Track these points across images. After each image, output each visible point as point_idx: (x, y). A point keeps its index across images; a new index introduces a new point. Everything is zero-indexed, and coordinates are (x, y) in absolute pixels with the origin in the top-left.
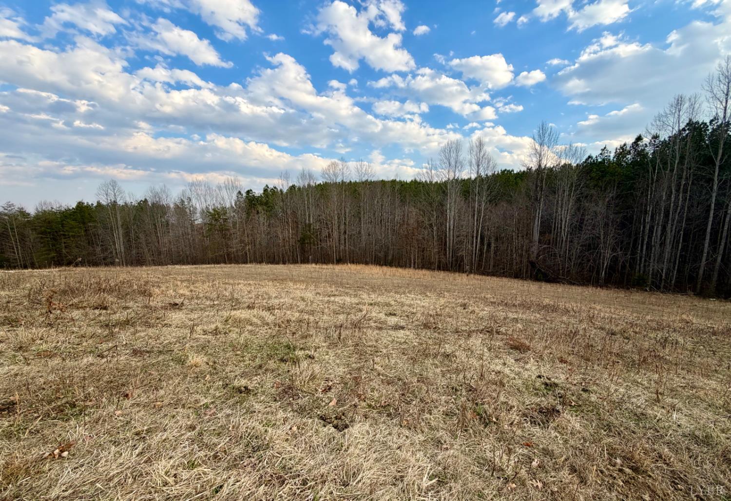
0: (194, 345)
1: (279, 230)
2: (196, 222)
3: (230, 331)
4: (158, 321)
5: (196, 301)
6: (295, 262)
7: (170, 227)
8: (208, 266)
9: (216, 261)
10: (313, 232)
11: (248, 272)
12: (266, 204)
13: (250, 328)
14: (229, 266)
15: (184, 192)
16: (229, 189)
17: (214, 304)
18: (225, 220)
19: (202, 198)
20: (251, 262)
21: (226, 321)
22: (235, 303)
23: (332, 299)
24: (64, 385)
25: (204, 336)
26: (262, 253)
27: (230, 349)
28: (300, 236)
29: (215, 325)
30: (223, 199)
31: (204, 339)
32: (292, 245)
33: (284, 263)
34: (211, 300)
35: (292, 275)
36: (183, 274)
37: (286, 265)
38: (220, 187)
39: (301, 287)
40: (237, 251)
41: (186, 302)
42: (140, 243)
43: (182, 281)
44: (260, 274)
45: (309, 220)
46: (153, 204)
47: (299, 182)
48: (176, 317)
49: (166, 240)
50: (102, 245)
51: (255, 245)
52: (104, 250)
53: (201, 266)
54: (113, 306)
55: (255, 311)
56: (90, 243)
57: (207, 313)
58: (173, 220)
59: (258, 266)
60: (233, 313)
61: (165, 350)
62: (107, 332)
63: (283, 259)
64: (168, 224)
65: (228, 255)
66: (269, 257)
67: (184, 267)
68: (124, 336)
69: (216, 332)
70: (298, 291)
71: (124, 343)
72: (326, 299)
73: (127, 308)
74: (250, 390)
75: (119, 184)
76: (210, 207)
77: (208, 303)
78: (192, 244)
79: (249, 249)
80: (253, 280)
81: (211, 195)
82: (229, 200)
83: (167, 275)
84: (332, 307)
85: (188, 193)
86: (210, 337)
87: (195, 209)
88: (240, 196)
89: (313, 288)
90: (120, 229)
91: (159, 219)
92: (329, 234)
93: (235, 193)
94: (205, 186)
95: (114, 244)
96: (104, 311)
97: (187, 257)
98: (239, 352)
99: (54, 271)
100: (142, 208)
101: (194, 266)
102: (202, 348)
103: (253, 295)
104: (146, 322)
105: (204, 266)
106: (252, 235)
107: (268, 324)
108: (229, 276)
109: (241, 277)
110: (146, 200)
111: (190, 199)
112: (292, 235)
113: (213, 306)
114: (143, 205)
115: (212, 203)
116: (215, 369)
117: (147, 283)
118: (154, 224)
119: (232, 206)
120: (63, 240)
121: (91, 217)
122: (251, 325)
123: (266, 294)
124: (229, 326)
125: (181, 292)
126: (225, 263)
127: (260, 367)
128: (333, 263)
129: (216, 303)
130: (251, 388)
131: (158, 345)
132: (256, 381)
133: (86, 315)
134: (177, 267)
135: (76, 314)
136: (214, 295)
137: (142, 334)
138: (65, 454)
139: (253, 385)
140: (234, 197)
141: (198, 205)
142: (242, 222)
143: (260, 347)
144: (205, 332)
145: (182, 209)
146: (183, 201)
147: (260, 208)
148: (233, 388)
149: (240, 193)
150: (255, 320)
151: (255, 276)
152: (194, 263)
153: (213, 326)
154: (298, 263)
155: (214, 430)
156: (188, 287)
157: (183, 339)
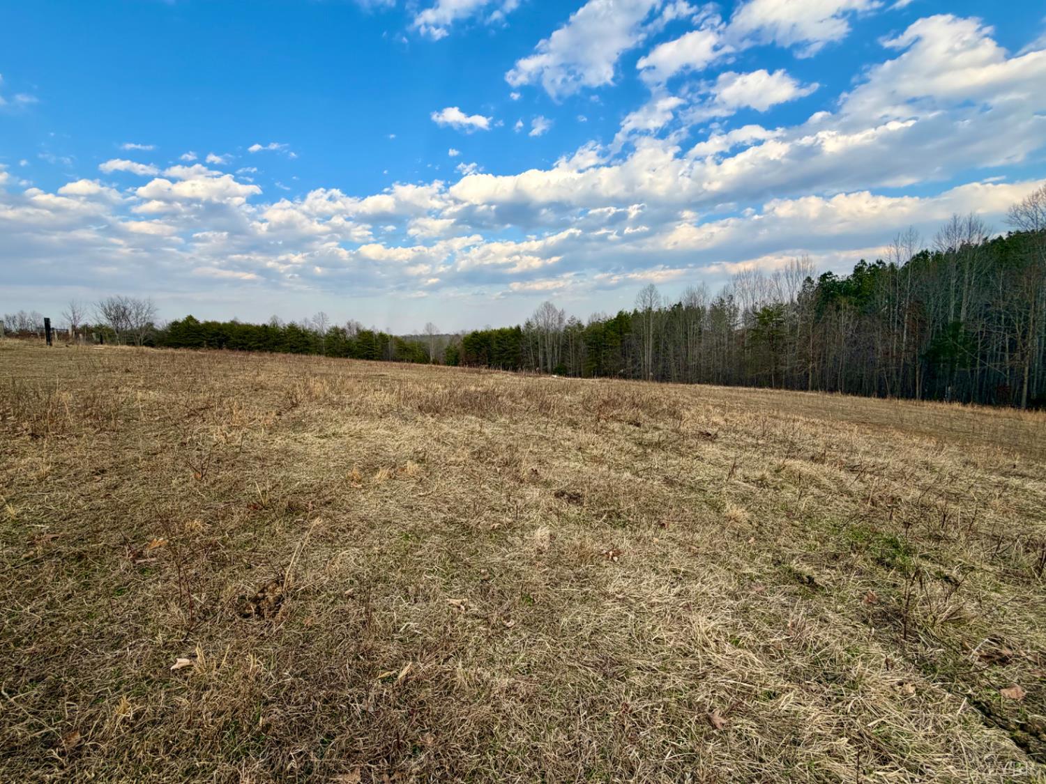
0: (732, 492)
1: (878, 336)
2: (737, 328)
3: (783, 488)
4: (689, 451)
5: (733, 434)
6: (907, 394)
7: (702, 336)
8: (747, 389)
9: (757, 383)
10: (965, 339)
11: (810, 404)
12: (857, 292)
13: (816, 491)
14: (778, 391)
15: (726, 288)
16: (792, 276)
17: (757, 444)
18: (779, 323)
19: (749, 294)
20: (815, 388)
21: (777, 471)
22: (792, 450)
23: (1016, 481)
24: (610, 493)
25: (744, 484)
26: (836, 376)
27: (784, 513)
28: (926, 346)
29: (761, 473)
30: (780, 292)
31: (744, 487)
32: (905, 364)
33: (882, 395)
34: (754, 437)
35: (902, 420)
36: (715, 397)
37: (887, 400)
38: (779, 274)
39: (925, 444)
40: (792, 371)
41: (721, 434)
42: (668, 355)
43: (715, 406)
44: (832, 409)
45: (957, 316)
46: (687, 308)
47: (940, 244)
48: (709, 450)
49: (696, 352)
50: (633, 357)
51: (824, 362)
52: (634, 362)
53: (736, 388)
54: (646, 425)
55: (827, 468)
56: (624, 354)
57: (748, 454)
58: (707, 326)
59: (828, 396)
60: (789, 462)
61: (697, 488)
62: (640, 451)
63: (880, 387)
64: (700, 331)
65: (777, 375)
66: (851, 382)
67: (714, 388)
68: (656, 459)
69: (761, 482)
70: (918, 450)
71: (656, 467)
72: (995, 478)
73: (657, 428)
74: (817, 586)
75: (657, 288)
76: (758, 306)
77: (749, 440)
78: (726, 358)
79: (813, 368)
80: (819, 417)
81: (762, 289)
82: (789, 293)
83: (696, 397)
84: (1013, 500)
85: (731, 290)
86: (753, 488)
87: (736, 310)
88: (808, 284)
89: (954, 449)
90: (651, 339)
91: (692, 326)
92: (1013, 344)
93: (802, 279)
94: (755, 277)
95: (644, 356)
96: (637, 428)
97: (719, 374)
98: (797, 522)
99: (596, 381)
100: (675, 314)
101: (728, 388)
102: (744, 499)
103: (820, 441)
104: (677, 449)
105: (741, 389)
106: (821, 345)
107: (850, 494)
108: (778, 406)
109: (798, 411)
110: (680, 303)
111: (731, 297)
112: (908, 346)
113: (756, 446)
114: (677, 312)
115: (764, 299)
116: (761, 533)
117: (676, 403)
118: (686, 333)
119: (792, 300)
120: (604, 351)
121: (628, 327)
122: (818, 487)
123: (847, 443)
124: (780, 480)
125: (715, 419)
126: (771, 387)
127: (835, 557)
128: (1016, 404)
129: (760, 442)
130: (818, 583)
131: (690, 479)
132: (829, 577)
133: (623, 429)
134: (708, 387)
135: (616, 426)
136: (758, 430)
137: (674, 462)
138: (616, 559)
139: (823, 580)
140: (799, 287)
141: (741, 304)
142: (806, 325)
143: (835, 526)
144: (746, 479)
145: (720, 312)
146: (722, 301)
147: (843, 301)
148: (790, 571)
149: (809, 279)
150: (825, 481)
151: (824, 411)
152: (726, 384)
153: (758, 474)
154: (914, 397)
155: (763, 614)
156: (723, 415)
157: (718, 480)
